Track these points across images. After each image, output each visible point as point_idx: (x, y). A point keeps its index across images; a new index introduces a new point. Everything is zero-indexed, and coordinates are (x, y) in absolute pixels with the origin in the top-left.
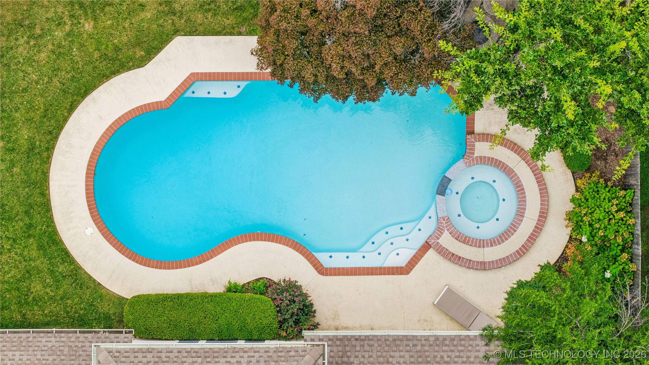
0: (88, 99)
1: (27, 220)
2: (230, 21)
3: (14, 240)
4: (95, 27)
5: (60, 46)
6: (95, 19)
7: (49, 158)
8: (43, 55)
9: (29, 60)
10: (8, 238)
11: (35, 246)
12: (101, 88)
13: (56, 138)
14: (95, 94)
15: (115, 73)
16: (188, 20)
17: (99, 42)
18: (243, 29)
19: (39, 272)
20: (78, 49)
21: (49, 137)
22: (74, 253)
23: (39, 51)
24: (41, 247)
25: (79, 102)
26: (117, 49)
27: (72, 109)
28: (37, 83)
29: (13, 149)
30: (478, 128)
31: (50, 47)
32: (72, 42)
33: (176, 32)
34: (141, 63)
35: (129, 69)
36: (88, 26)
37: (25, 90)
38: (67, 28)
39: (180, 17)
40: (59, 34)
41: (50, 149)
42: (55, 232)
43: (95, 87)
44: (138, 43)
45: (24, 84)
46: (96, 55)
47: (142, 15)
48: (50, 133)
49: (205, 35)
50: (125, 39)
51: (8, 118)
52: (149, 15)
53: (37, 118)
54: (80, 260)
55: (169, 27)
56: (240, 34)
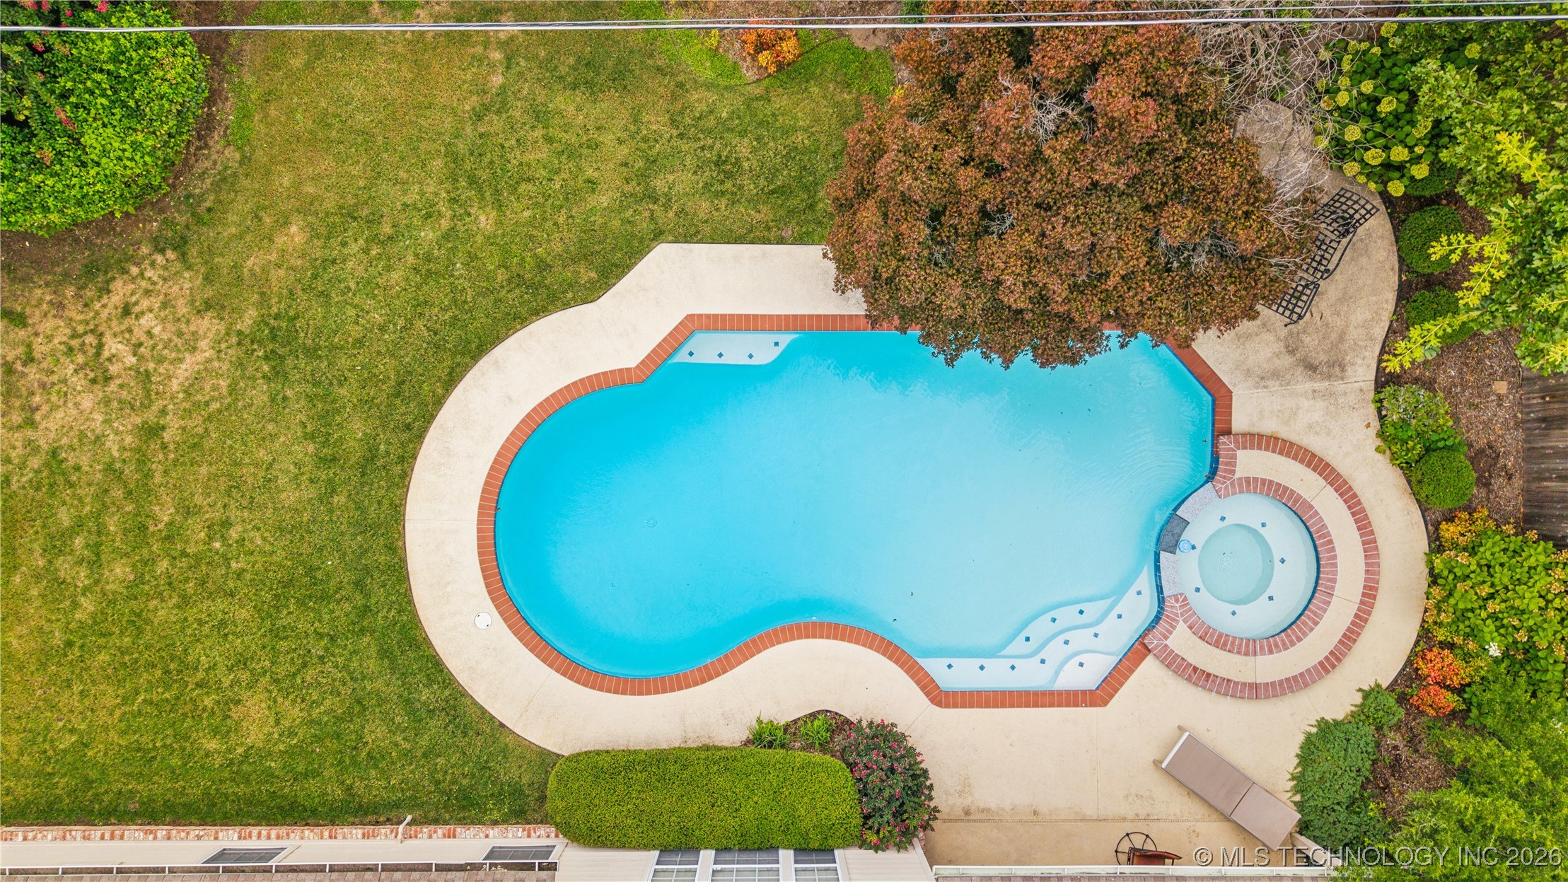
0: (485, 362)
1: (359, 600)
2: (765, 213)
3: (332, 639)
4: (499, 223)
5: (428, 258)
6: (499, 206)
7: (406, 476)
8: (396, 276)
9: (368, 285)
10: (320, 636)
11: (373, 650)
12: (509, 342)
13: (420, 437)
14: (498, 352)
15: (539, 312)
16: (681, 212)
17: (506, 252)
18: (788, 233)
19: (381, 701)
20: (466, 265)
21: (405, 436)
22: (453, 663)
23: (388, 268)
24: (385, 653)
25: (467, 369)
26: (543, 266)
27: (451, 382)
28: (383, 329)
29: (334, 459)
30: (1240, 422)
31: (410, 259)
32: (454, 250)
33: (658, 236)
34: (591, 292)
35: (567, 306)
36: (485, 220)
37: (359, 343)
38: (445, 224)
39: (667, 206)
40: (428, 235)
41: (407, 459)
42: (415, 622)
43: (498, 340)
44: (584, 255)
45: (356, 332)
46: (501, 276)
47: (592, 201)
48: (408, 427)
49: (713, 241)
50: (558, 247)
51: (324, 398)
52: (604, 201)
53: (382, 398)
54: (463, 678)
55: (644, 226)
56: (781, 241)
